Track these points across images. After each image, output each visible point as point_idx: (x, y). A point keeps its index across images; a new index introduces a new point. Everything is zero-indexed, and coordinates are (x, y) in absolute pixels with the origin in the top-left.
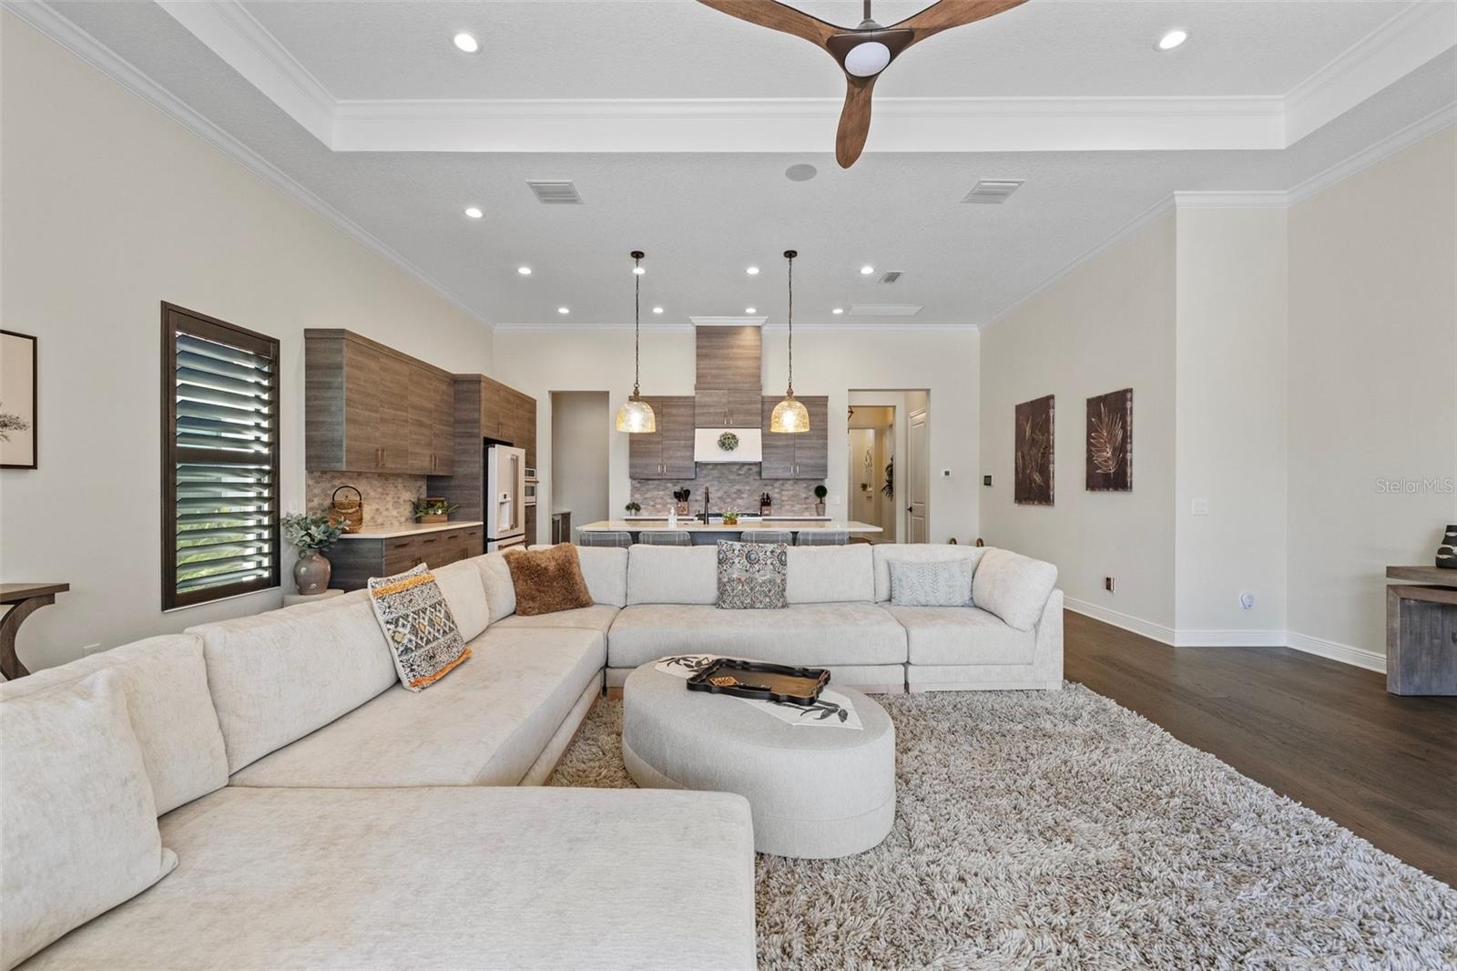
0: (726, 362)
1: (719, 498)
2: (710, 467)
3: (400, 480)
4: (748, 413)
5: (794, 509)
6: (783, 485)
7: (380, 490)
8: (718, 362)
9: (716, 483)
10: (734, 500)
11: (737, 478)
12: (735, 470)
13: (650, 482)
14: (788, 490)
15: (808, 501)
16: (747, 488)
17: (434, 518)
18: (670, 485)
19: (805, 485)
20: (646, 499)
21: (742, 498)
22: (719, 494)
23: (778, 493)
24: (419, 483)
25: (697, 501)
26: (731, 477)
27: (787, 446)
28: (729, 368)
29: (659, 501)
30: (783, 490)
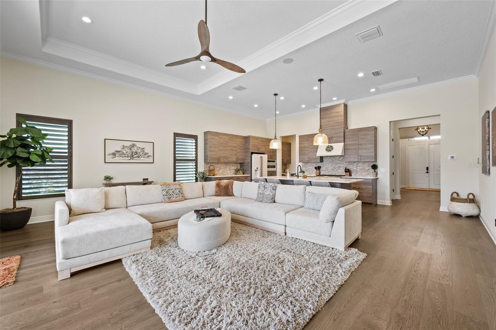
0: (331, 119)
1: (332, 169)
2: (328, 158)
3: (231, 164)
4: (338, 137)
5: (363, 174)
6: (357, 164)
7: (225, 166)
8: (328, 119)
9: (330, 164)
10: (337, 170)
11: (339, 162)
12: (337, 159)
13: (308, 164)
14: (360, 166)
15: (369, 171)
16: (342, 165)
17: (240, 173)
18: (314, 165)
19: (368, 164)
20: (307, 169)
21: (341, 169)
22: (332, 168)
23: (355, 167)
24: (237, 165)
25: (323, 170)
26: (336, 161)
27: (355, 149)
28: (331, 121)
29: (311, 170)
30: (358, 166)
